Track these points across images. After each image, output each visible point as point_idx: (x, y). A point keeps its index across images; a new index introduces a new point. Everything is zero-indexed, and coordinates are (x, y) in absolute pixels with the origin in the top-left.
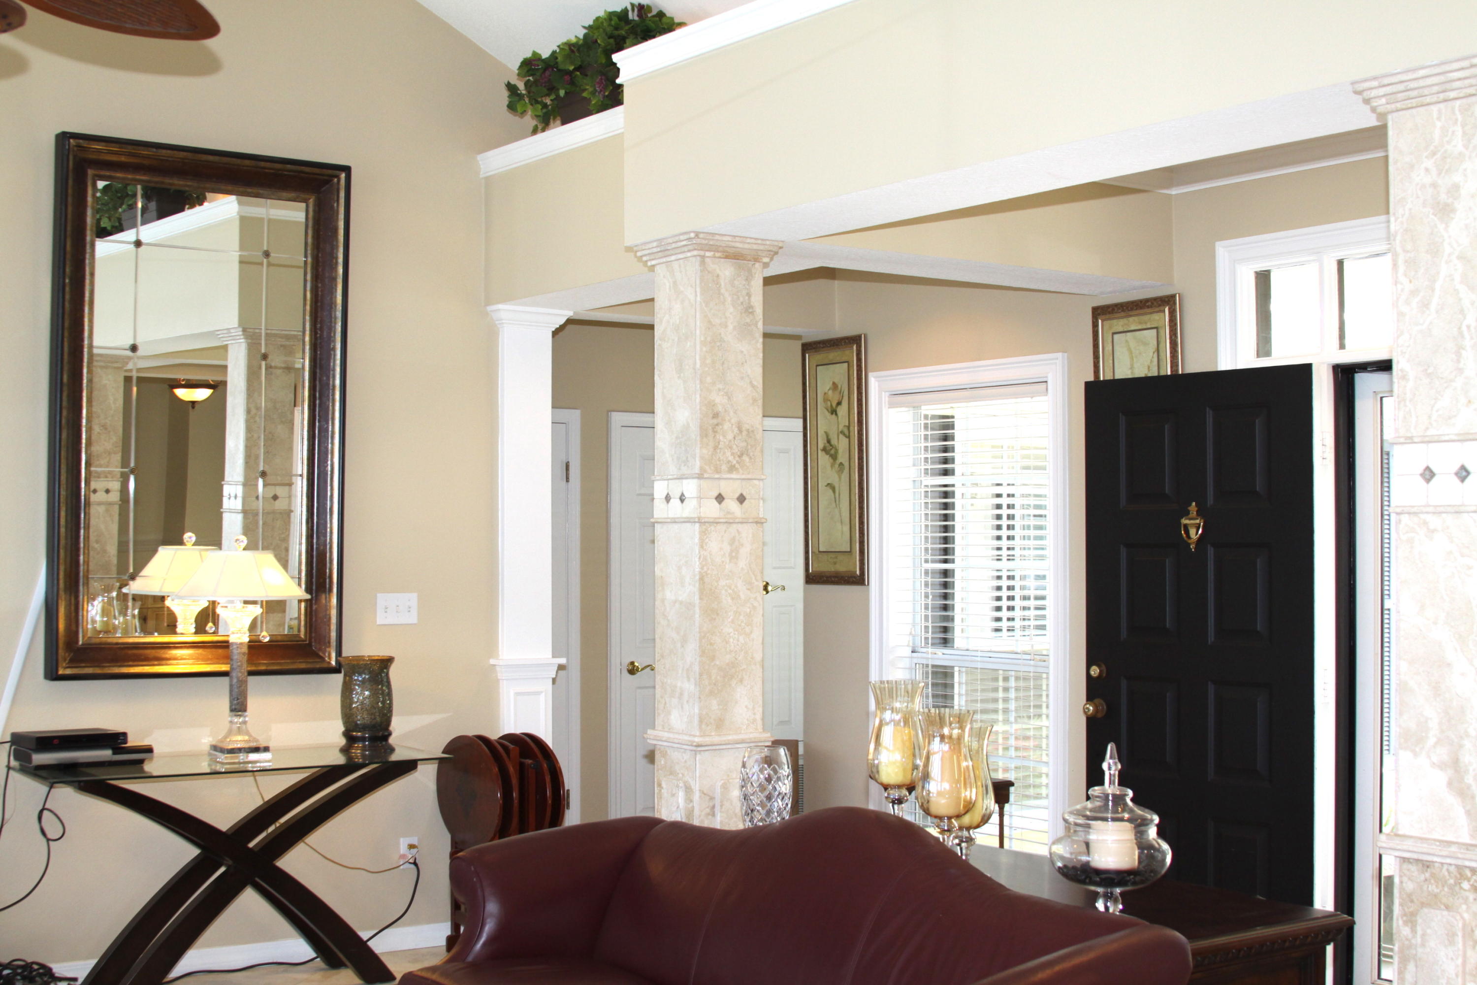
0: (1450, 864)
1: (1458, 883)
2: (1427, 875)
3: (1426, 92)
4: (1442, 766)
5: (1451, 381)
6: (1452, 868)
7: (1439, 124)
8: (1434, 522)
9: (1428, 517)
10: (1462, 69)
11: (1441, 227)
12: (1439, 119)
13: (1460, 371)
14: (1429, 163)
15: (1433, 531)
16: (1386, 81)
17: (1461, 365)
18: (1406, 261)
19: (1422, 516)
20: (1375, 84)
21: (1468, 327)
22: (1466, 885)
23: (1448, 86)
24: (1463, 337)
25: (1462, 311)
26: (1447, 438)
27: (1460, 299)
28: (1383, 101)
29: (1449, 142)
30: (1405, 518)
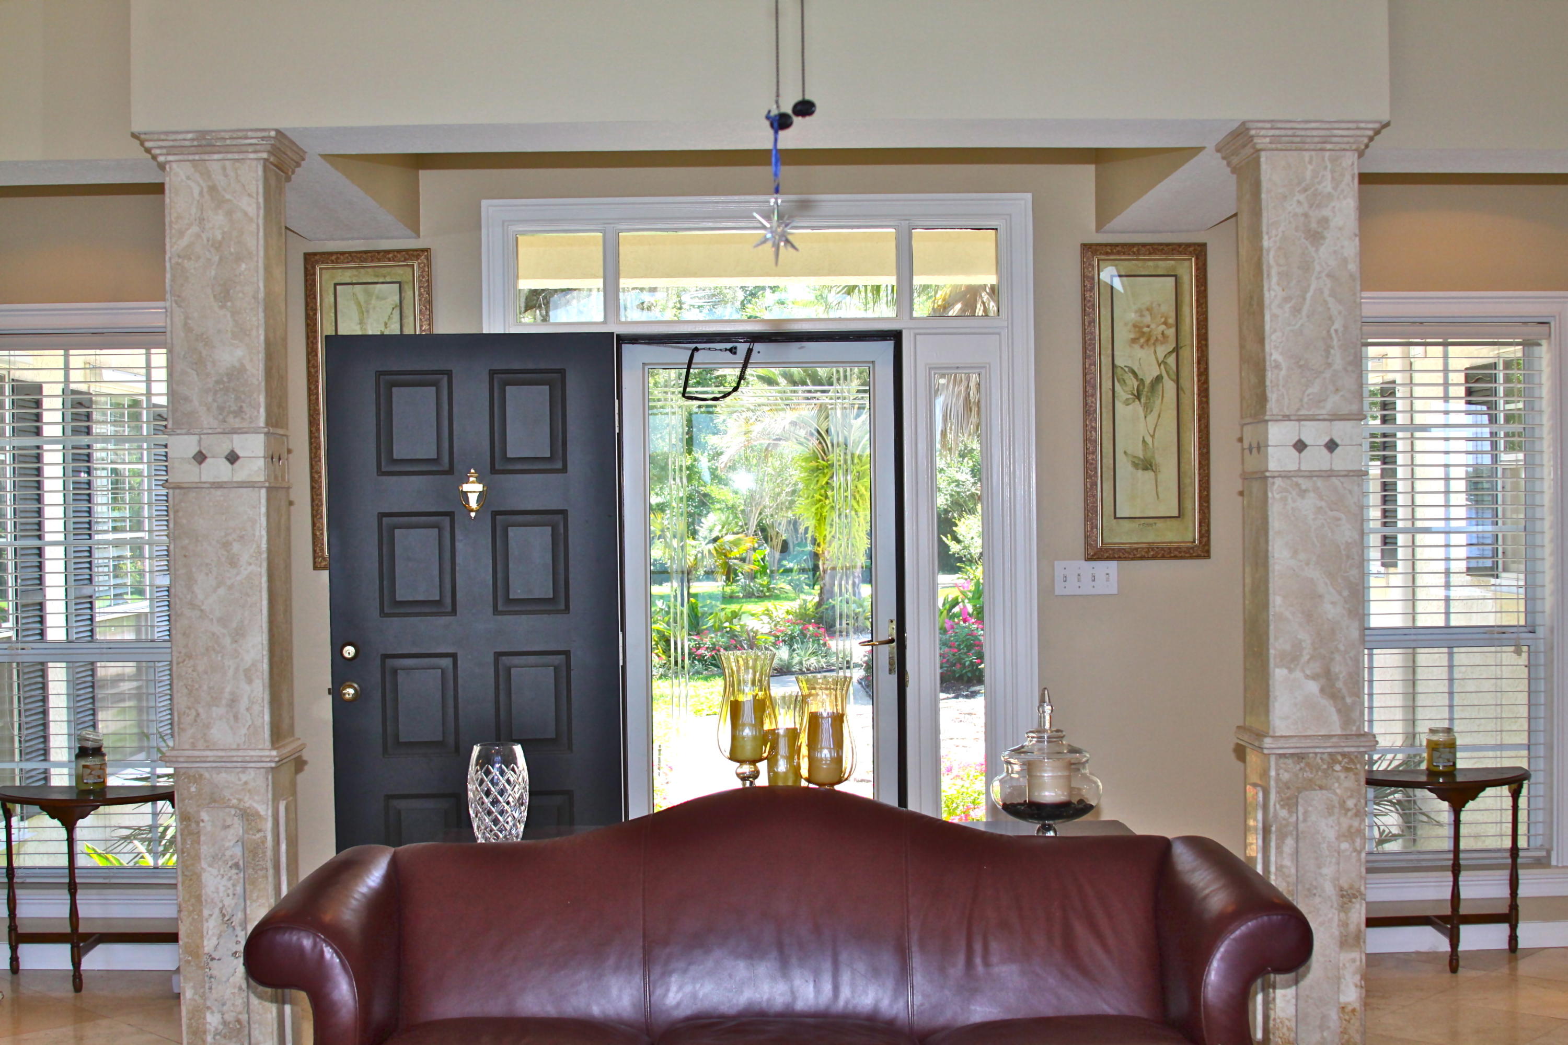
0: (1323, 753)
1: (1331, 767)
2: (1302, 765)
3: (1308, 140)
4: (1314, 677)
5: (1321, 372)
6: (1325, 756)
7: (1310, 167)
8: (1305, 484)
9: (1300, 481)
10: (1348, 129)
11: (1312, 249)
12: (1310, 163)
13: (1329, 365)
14: (1302, 197)
15: (1305, 491)
16: (1279, 125)
17: (1330, 361)
18: (1279, 273)
19: (1294, 479)
20: (1269, 125)
21: (1336, 331)
22: (1337, 767)
23: (1329, 139)
24: (1331, 338)
25: (1330, 318)
26: (1321, 417)
27: (1329, 309)
28: (1268, 140)
29: (1319, 183)
30: (1278, 481)
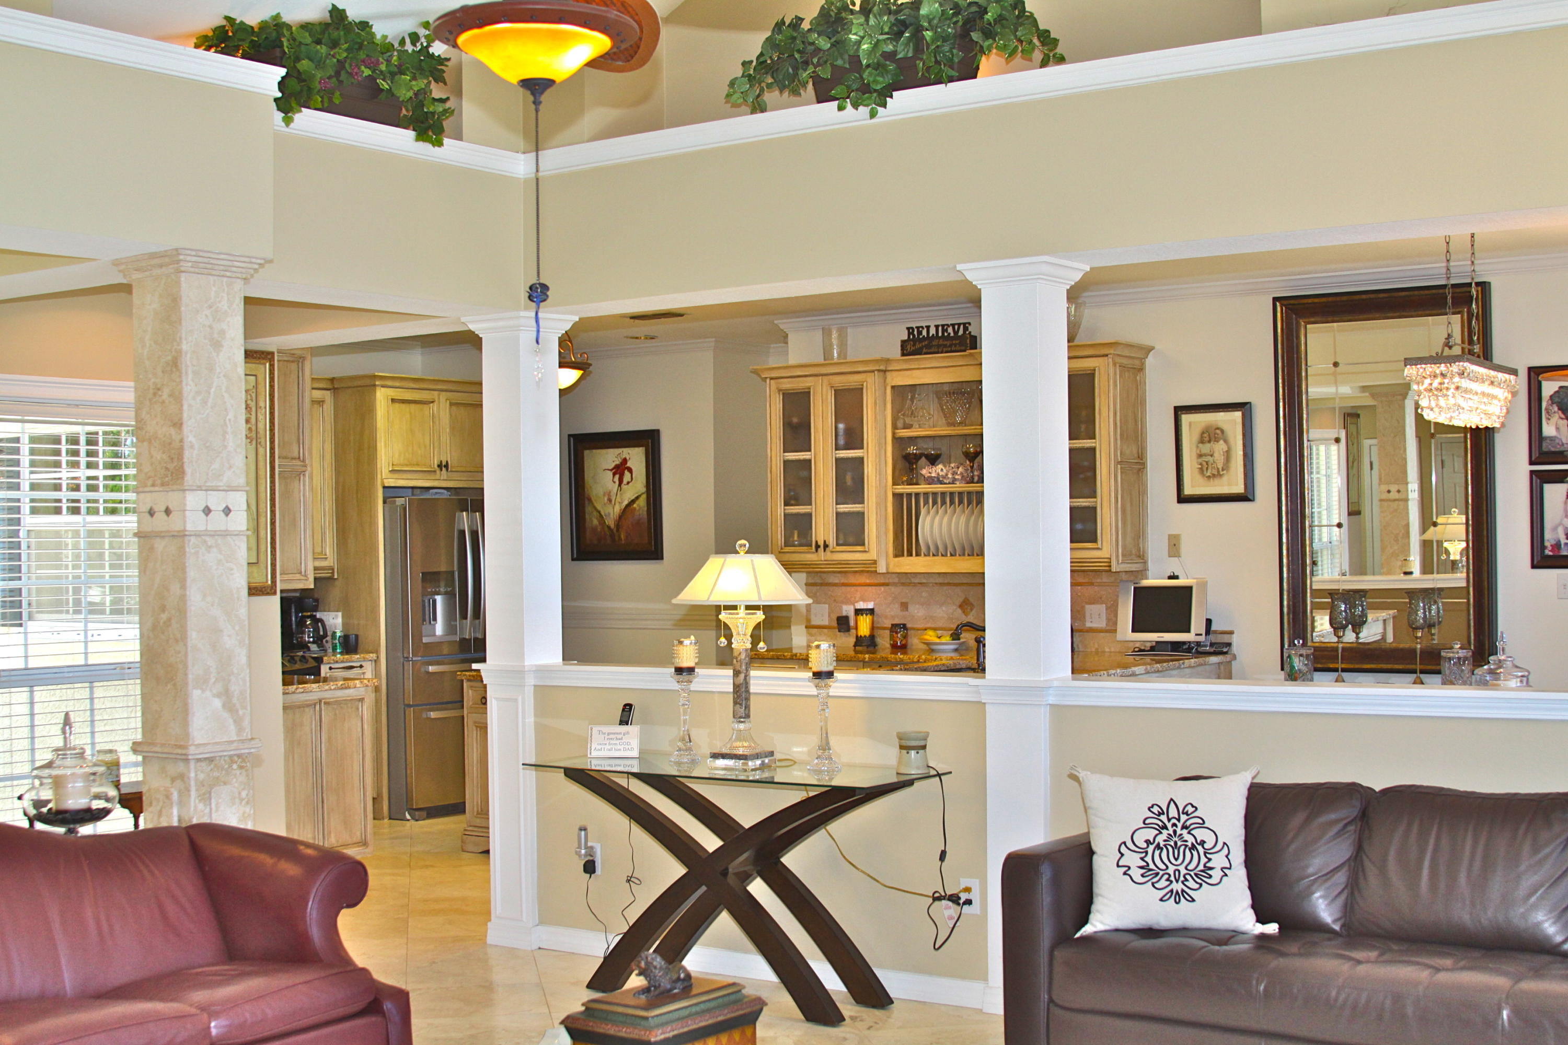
0: (225, 756)
1: (230, 766)
2: (212, 766)
3: (216, 267)
4: (218, 696)
5: (220, 453)
6: (226, 758)
7: (214, 289)
8: (210, 541)
9: (207, 538)
10: (244, 262)
11: (215, 354)
12: (214, 285)
13: (225, 447)
14: (208, 312)
15: (210, 547)
16: (201, 254)
17: (226, 443)
18: (193, 372)
19: (203, 537)
20: (194, 253)
21: (230, 420)
22: (235, 766)
23: (229, 269)
24: (227, 426)
25: (226, 410)
26: (221, 488)
27: (225, 402)
28: (190, 264)
29: (220, 302)
30: (193, 539)
